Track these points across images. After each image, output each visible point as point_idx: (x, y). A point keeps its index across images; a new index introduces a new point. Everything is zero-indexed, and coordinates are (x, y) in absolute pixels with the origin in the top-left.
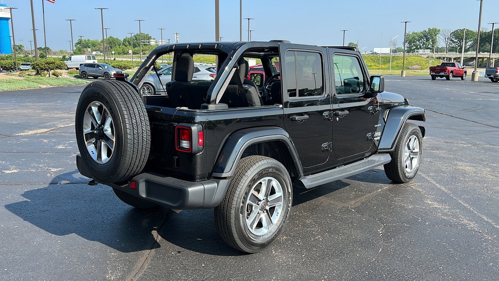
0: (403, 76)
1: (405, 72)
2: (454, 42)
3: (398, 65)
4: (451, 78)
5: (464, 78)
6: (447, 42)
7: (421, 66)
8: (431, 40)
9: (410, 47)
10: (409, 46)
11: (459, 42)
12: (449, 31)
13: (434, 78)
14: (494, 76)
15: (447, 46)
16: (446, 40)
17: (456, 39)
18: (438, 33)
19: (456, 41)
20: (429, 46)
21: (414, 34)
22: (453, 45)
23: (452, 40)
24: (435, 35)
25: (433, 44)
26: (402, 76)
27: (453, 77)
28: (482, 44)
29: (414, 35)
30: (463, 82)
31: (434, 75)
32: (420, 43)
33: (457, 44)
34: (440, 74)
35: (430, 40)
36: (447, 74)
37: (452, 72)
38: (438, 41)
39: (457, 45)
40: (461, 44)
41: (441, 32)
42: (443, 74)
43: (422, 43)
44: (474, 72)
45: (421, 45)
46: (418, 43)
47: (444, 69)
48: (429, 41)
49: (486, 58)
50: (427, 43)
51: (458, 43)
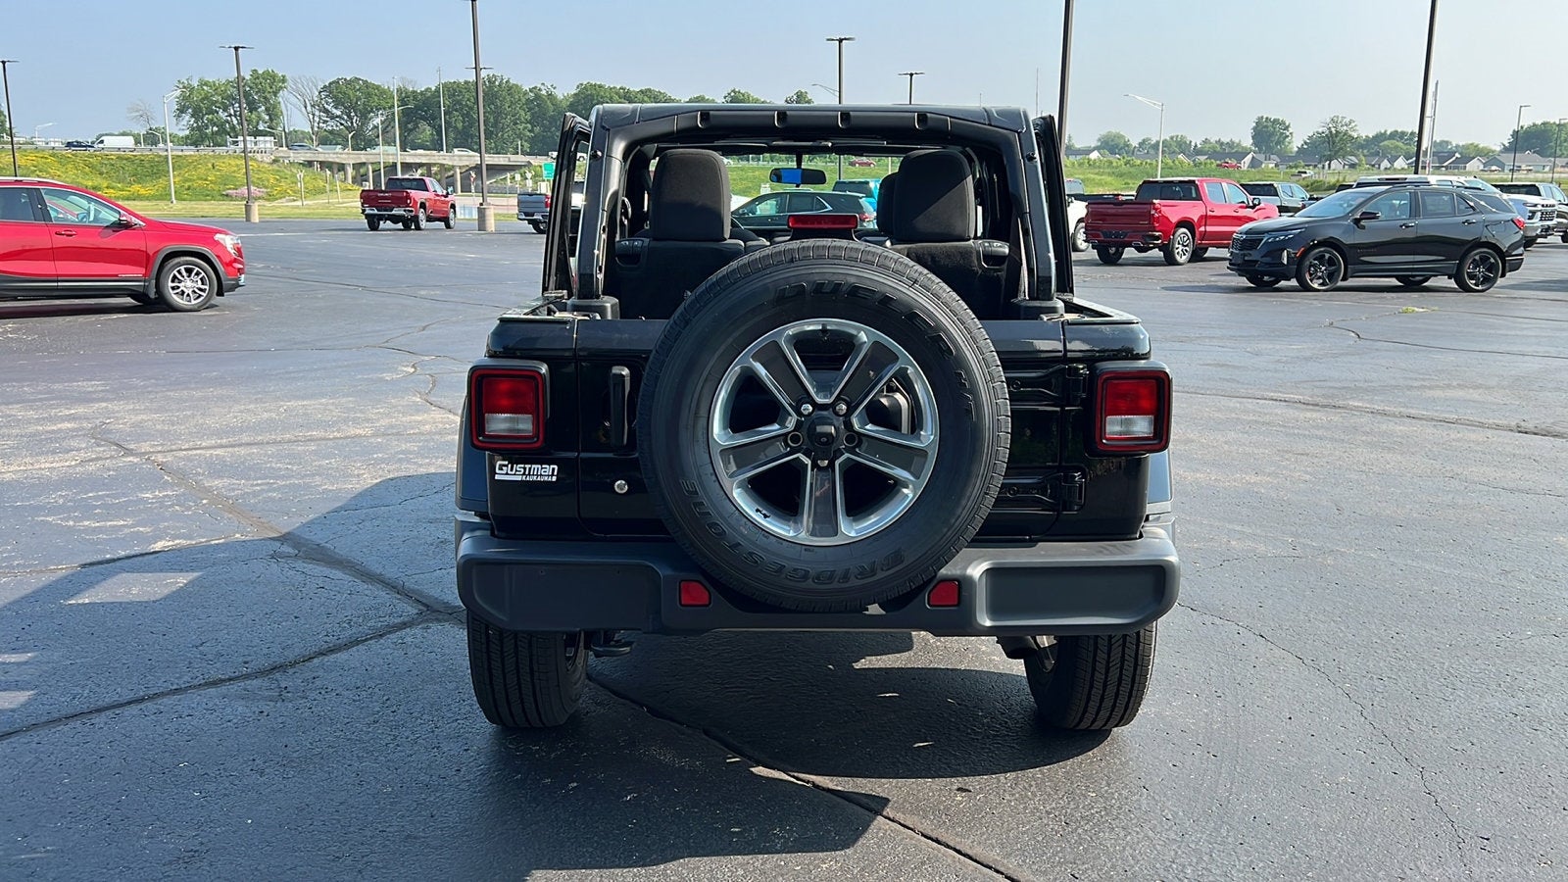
0: (252, 221)
1: (255, 207)
2: (333, 117)
3: (190, 184)
4: (423, 224)
5: (452, 223)
6: (311, 116)
7: (266, 187)
8: (263, 108)
9: (198, 127)
10: (195, 125)
11: (345, 117)
12: (312, 82)
13: (373, 223)
14: (542, 216)
15: (312, 129)
16: (309, 108)
17: (336, 108)
18: (281, 88)
19: (339, 113)
20: (261, 127)
21: (206, 84)
22: (332, 125)
23: (326, 111)
24: (275, 94)
25: (271, 119)
26: (248, 218)
27: (427, 221)
28: (409, 126)
29: (205, 88)
30: (448, 232)
31: (375, 215)
32: (230, 115)
33: (343, 122)
34: (393, 212)
35: (260, 107)
36: (412, 211)
37: (423, 205)
38: (285, 112)
39: (342, 124)
40: (352, 123)
41: (290, 83)
42: (396, 212)
43: (235, 116)
44: (481, 204)
45: (235, 122)
46: (223, 115)
47: (402, 198)
48: (256, 109)
49: (435, 164)
50: (253, 116)
51: (343, 119)
